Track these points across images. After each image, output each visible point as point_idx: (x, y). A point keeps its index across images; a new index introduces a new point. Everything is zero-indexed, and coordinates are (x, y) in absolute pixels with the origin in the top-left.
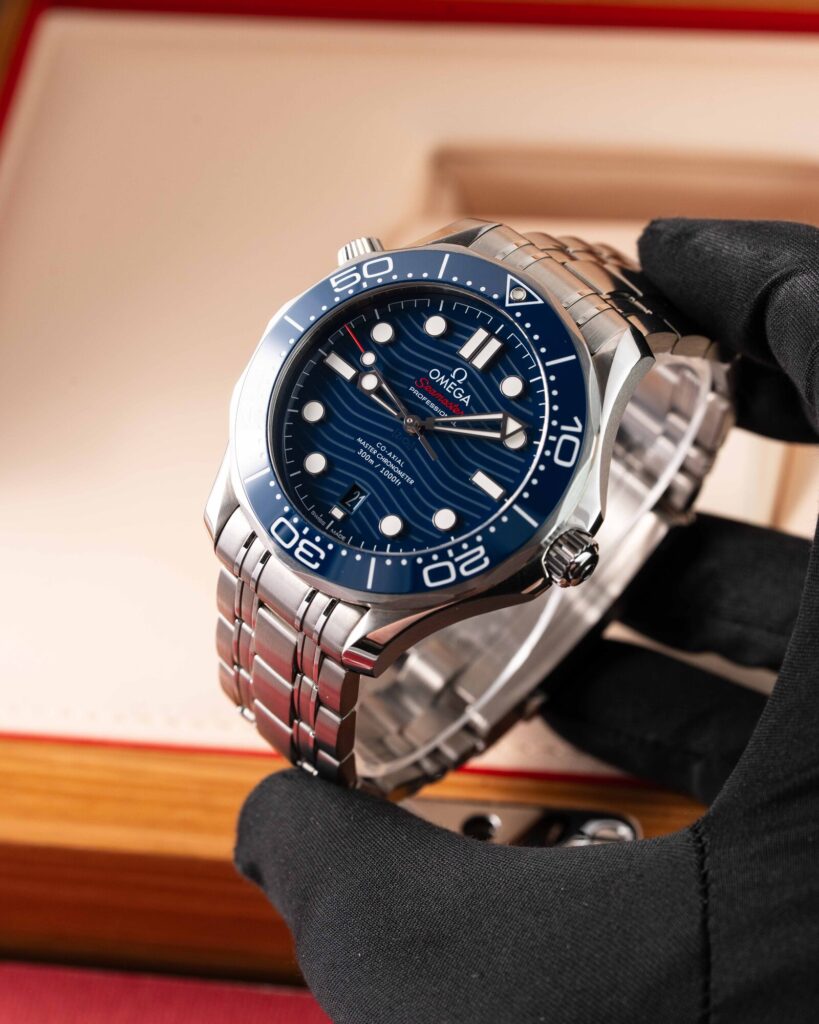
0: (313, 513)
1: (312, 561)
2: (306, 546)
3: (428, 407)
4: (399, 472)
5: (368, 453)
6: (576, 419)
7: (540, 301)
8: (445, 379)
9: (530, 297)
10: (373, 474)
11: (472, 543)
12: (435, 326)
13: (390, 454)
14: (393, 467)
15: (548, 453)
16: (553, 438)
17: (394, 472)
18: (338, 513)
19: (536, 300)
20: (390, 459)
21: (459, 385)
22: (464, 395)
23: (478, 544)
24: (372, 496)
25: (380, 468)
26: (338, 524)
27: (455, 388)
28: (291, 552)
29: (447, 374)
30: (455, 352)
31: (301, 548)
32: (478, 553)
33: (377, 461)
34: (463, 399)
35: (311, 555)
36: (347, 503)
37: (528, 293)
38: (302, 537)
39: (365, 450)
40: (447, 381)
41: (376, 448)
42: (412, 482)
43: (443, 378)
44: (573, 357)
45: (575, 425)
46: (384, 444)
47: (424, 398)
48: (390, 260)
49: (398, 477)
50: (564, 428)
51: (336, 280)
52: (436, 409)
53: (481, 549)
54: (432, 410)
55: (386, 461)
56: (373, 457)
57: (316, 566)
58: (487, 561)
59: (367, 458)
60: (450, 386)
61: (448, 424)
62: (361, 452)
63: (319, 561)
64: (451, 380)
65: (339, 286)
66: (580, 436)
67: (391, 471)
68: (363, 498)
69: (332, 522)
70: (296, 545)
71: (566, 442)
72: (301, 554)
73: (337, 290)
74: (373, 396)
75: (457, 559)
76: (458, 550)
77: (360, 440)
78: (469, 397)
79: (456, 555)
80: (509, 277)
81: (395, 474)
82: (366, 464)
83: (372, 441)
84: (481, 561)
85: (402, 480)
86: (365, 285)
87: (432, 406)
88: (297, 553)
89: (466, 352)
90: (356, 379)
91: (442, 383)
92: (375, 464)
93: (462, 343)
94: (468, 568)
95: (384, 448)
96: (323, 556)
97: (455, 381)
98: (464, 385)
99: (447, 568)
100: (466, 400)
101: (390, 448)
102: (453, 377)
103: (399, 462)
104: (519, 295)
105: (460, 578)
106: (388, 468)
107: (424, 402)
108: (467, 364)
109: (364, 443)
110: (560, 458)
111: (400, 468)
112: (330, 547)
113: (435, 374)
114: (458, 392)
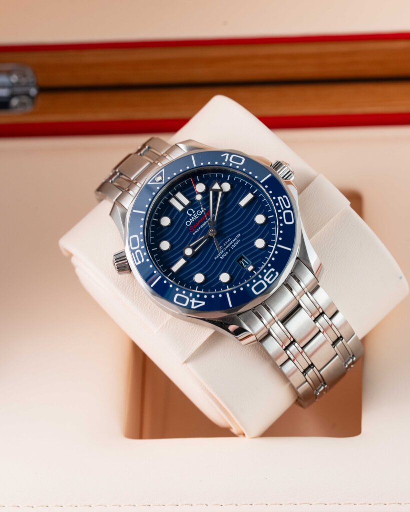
1: (275, 275)
2: (267, 277)
3: (204, 227)
4: (234, 240)
5: (223, 254)
6: (222, 156)
7: (163, 170)
8: (191, 219)
9: (161, 175)
10: (234, 252)
11: (276, 201)
12: (165, 221)
13: (224, 244)
14: (231, 243)
15: (237, 167)
16: (231, 165)
17: (234, 243)
18: (250, 268)
19: (162, 172)
20: (227, 245)
21: (196, 213)
22: (201, 210)
23: (277, 199)
24: (243, 253)
25: (231, 249)
26: (256, 269)
27: (196, 214)
28: (269, 285)
29: (189, 218)
30: (179, 213)
31: (268, 280)
32: (281, 199)
33: (227, 250)
35: (272, 275)
36: (245, 266)
37: (158, 175)
38: (262, 279)
39: (221, 256)
40: (192, 218)
41: (221, 251)
42: (239, 235)
43: (191, 220)
44: (193, 156)
45: (226, 156)
47: (200, 228)
48: (132, 237)
49: (236, 241)
50: (226, 160)
51: (137, 262)
53: (279, 198)
55: (228, 246)
56: (225, 252)
57: (277, 273)
58: (284, 196)
59: (225, 255)
60: (195, 217)
61: (213, 218)
62: (222, 258)
63: (275, 271)
64: (193, 216)
65: (141, 260)
66: (230, 154)
67: (233, 244)
69: (254, 271)
70: (266, 282)
71: (233, 160)
72: (270, 280)
73: (143, 261)
74: (195, 250)
75: (283, 209)
76: (278, 208)
77: (216, 258)
78: (202, 208)
79: (281, 209)
80: (149, 183)
81: (235, 242)
82: (228, 255)
83: (217, 253)
84: (285, 199)
85: (238, 239)
86: (143, 247)
87: (204, 225)
88: (270, 282)
89: (180, 208)
90: (186, 257)
91: (193, 220)
92: (228, 251)
93: (176, 210)
94: (287, 205)
95: (221, 247)
96: (273, 270)
97: (193, 214)
99: (286, 214)
101: (222, 244)
102: (191, 215)
103: (229, 240)
104: (159, 178)
105: (291, 209)
106: (231, 246)
107: (201, 228)
108: (186, 208)
109: (218, 256)
110: (240, 162)
111: (232, 240)
112: (269, 265)
113: (188, 223)
114: (199, 213)
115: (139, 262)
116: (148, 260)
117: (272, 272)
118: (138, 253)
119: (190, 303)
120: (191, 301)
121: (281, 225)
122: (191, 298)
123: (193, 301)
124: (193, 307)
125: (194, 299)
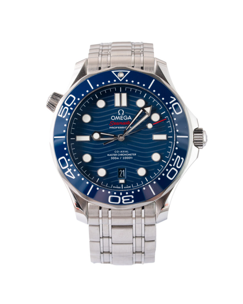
0: (114, 187)
1: (131, 201)
2: (125, 198)
3: (120, 129)
4: (129, 155)
5: (114, 157)
6: (171, 97)
7: (129, 72)
8: (118, 117)
9: (125, 73)
10: (122, 162)
11: (174, 157)
12: (101, 104)
13: (121, 152)
15: (173, 114)
16: (170, 108)
17: (127, 156)
18: (122, 181)
19: (127, 72)
20: (123, 153)
21: (124, 115)
22: (128, 117)
23: (176, 156)
24: (127, 168)
25: (122, 158)
26: (125, 184)
27: (123, 117)
28: (121, 203)
29: (117, 115)
30: (114, 107)
31: (124, 200)
32: (178, 158)
33: (119, 157)
34: (129, 118)
35: (129, 199)
36: (120, 176)
37: (123, 72)
38: (121, 197)
39: (113, 156)
40: (119, 117)
41: (115, 153)
42: (135, 154)
43: (117, 117)
44: (154, 80)
45: (173, 99)
46: (117, 150)
47: (117, 127)
48: (71, 96)
49: (130, 156)
50: (170, 103)
51: (60, 114)
52: (123, 127)
53: (178, 157)
55: (122, 155)
56: (117, 156)
57: (133, 201)
58: (182, 158)
59: (115, 158)
60: (121, 118)
61: (129, 129)
62: (112, 158)
63: (133, 199)
64: (120, 116)
65: (63, 115)
66: (177, 101)
67: (126, 156)
68: (123, 171)
69: (122, 185)
70: (121, 200)
71: (175, 106)
72: (125, 201)
73: (64, 117)
74: (101, 139)
75: (174, 165)
76: (172, 162)
77: (108, 155)
78: (130, 116)
79: (172, 164)
80: (113, 72)
81: (128, 156)
82: (117, 160)
83: (113, 152)
84: (181, 160)
85: (132, 156)
86: (71, 109)
87: (121, 128)
88: (123, 202)
89: (117, 104)
90: (91, 138)
91: (118, 119)
92: (119, 158)
93: (113, 102)
94: (179, 166)
95: (118, 152)
96: (132, 197)
97: (121, 115)
98: (125, 114)
99: (173, 170)
100: (130, 118)
101: (120, 150)
102: (120, 114)
103: (126, 152)
104: (121, 75)
105: (179, 170)
106: (124, 156)
108: (121, 107)
109: (110, 155)
110: (177, 112)
111: (128, 153)
112: (133, 192)
114: (125, 117)
115: (61, 116)
116: (67, 120)
117: (130, 198)
118: (66, 110)
119: (66, 170)
120: (68, 169)
121: (163, 175)
122: (69, 167)
123: (69, 170)
124: (66, 173)
125: (71, 170)
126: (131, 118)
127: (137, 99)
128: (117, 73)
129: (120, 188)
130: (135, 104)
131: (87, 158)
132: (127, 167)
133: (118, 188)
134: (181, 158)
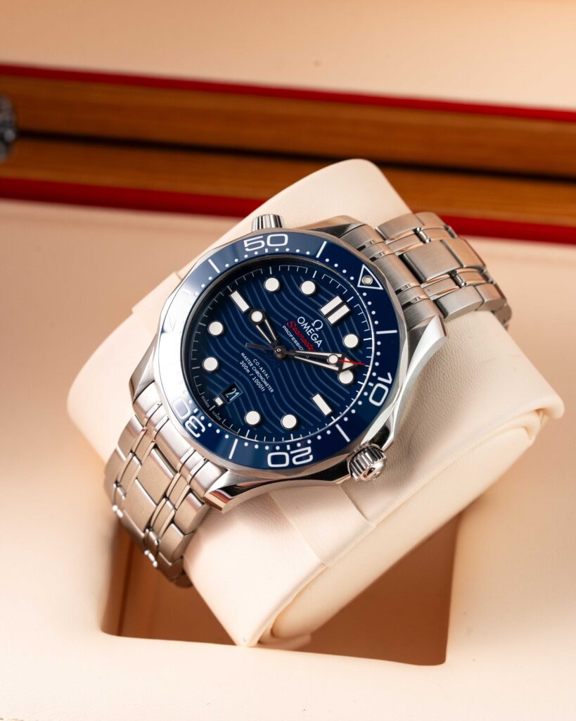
0: (203, 397)
1: (196, 432)
2: (193, 421)
3: (293, 342)
4: (265, 383)
5: (247, 365)
6: (389, 374)
7: (381, 288)
9: (374, 284)
10: (249, 381)
11: (304, 444)
12: (308, 288)
13: (261, 369)
14: (261, 377)
15: (366, 394)
16: (371, 384)
17: (262, 381)
18: (219, 401)
19: (379, 287)
20: (260, 372)
21: (316, 332)
22: (318, 339)
23: (308, 445)
24: (244, 394)
25: (253, 377)
26: (217, 409)
27: (313, 333)
28: (183, 422)
29: (309, 322)
30: (318, 308)
31: (190, 421)
32: (307, 451)
33: (252, 371)
34: (317, 342)
35: (196, 428)
36: (226, 395)
37: (374, 280)
39: (245, 362)
40: (309, 327)
41: (253, 362)
42: (272, 391)
43: (306, 324)
44: (395, 331)
45: (388, 379)
46: (259, 361)
47: (291, 336)
48: (286, 237)
49: (264, 385)
50: (380, 379)
51: (248, 242)
52: (298, 344)
53: (309, 449)
54: (295, 344)
55: (257, 372)
56: (250, 368)
57: (198, 435)
58: (311, 457)
59: (245, 367)
60: (310, 331)
62: (242, 363)
63: (201, 433)
64: (312, 327)
65: (249, 247)
66: (389, 386)
67: (260, 380)
68: (237, 394)
69: (214, 406)
70: (188, 419)
71: (379, 388)
72: (190, 425)
73: (247, 250)
74: (257, 327)
75: (292, 452)
76: (294, 446)
77: (243, 354)
78: (321, 341)
79: (292, 449)
80: (364, 267)
81: (262, 383)
82: (244, 371)
83: (251, 357)
84: (307, 457)
85: (266, 388)
86: (267, 251)
87: (296, 342)
88: (187, 424)
89: (325, 310)
90: (249, 313)
91: (305, 328)
92: (250, 373)
93: (324, 303)
94: (297, 460)
95: (258, 364)
96: (204, 430)
97: (314, 328)
98: (319, 332)
99: (284, 456)
100: (319, 343)
101: (262, 365)
102: (313, 325)
103: (266, 375)
104: (368, 281)
105: (291, 465)
106: (258, 378)
107: (291, 338)
108: (324, 319)
109: (245, 357)
110: (373, 399)
111: (266, 380)
112: (210, 425)
113: (301, 320)
114: (315, 336)
115: (246, 245)
116: (246, 256)
117: (200, 428)
118: (260, 244)
121: (267, 448)
126: (319, 345)
127: (353, 332)
128: (366, 273)
129: (208, 406)
130: (345, 334)
131: (216, 328)
132: (246, 392)
133: (206, 403)
134: (310, 454)
